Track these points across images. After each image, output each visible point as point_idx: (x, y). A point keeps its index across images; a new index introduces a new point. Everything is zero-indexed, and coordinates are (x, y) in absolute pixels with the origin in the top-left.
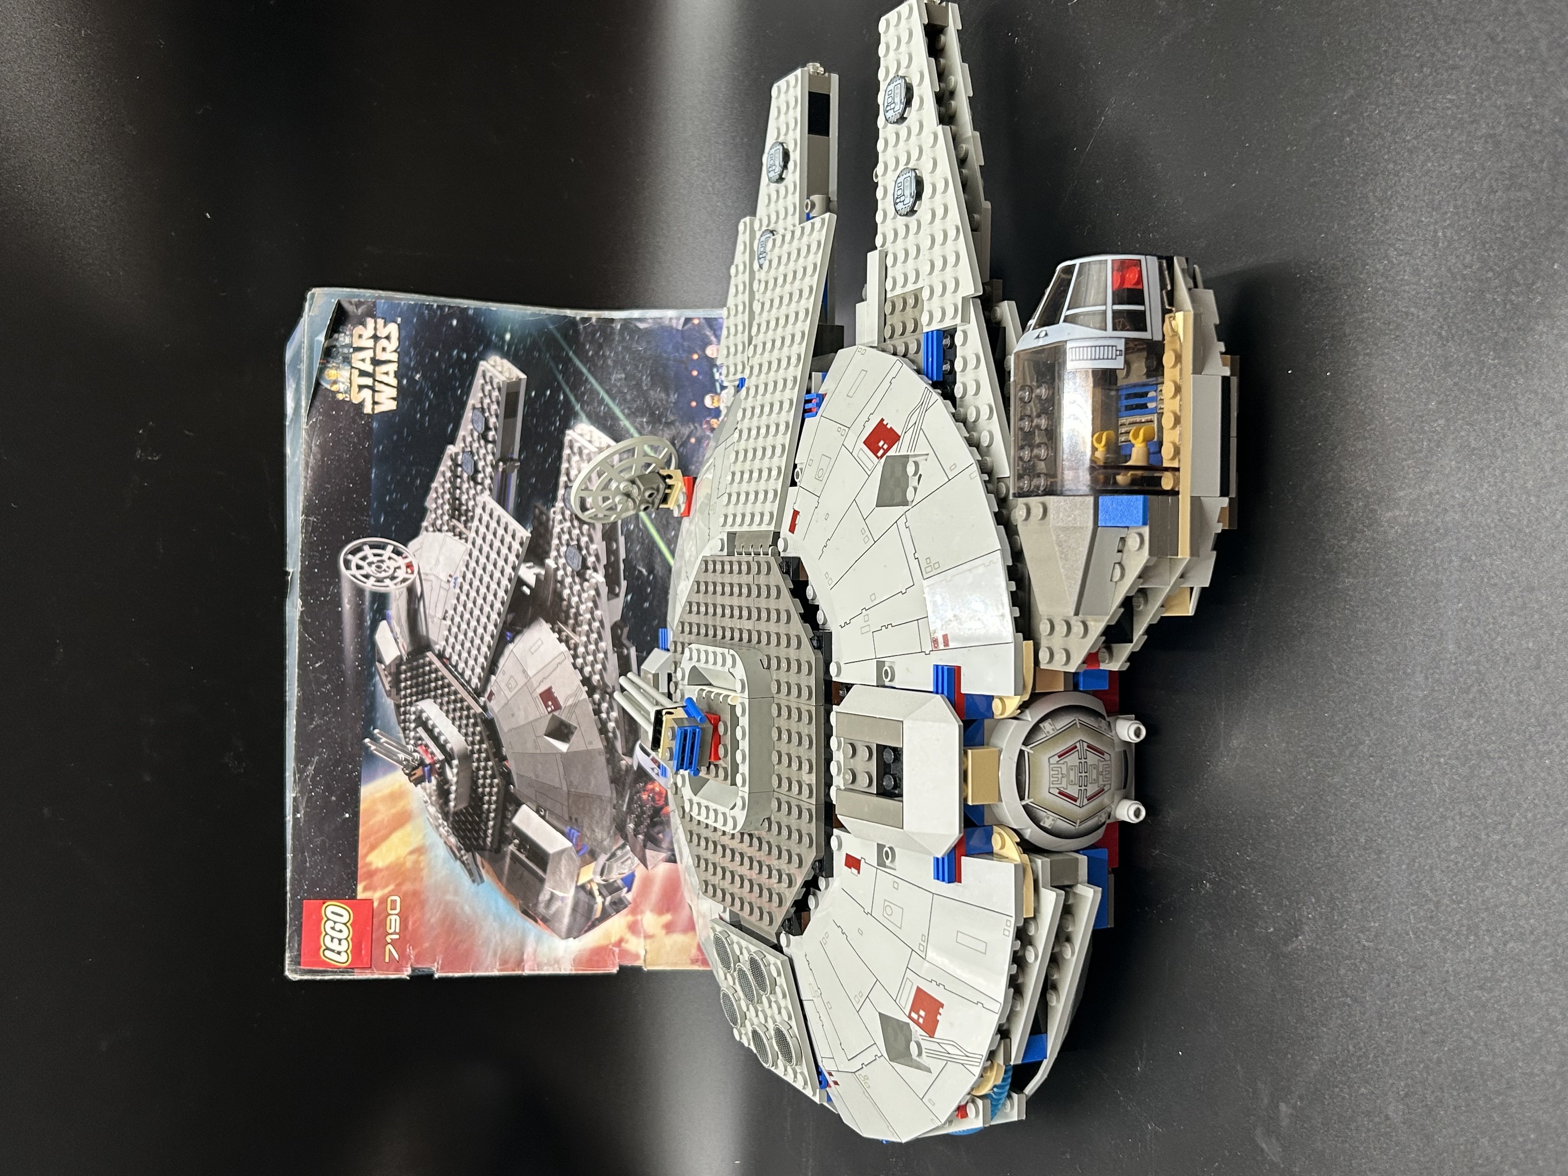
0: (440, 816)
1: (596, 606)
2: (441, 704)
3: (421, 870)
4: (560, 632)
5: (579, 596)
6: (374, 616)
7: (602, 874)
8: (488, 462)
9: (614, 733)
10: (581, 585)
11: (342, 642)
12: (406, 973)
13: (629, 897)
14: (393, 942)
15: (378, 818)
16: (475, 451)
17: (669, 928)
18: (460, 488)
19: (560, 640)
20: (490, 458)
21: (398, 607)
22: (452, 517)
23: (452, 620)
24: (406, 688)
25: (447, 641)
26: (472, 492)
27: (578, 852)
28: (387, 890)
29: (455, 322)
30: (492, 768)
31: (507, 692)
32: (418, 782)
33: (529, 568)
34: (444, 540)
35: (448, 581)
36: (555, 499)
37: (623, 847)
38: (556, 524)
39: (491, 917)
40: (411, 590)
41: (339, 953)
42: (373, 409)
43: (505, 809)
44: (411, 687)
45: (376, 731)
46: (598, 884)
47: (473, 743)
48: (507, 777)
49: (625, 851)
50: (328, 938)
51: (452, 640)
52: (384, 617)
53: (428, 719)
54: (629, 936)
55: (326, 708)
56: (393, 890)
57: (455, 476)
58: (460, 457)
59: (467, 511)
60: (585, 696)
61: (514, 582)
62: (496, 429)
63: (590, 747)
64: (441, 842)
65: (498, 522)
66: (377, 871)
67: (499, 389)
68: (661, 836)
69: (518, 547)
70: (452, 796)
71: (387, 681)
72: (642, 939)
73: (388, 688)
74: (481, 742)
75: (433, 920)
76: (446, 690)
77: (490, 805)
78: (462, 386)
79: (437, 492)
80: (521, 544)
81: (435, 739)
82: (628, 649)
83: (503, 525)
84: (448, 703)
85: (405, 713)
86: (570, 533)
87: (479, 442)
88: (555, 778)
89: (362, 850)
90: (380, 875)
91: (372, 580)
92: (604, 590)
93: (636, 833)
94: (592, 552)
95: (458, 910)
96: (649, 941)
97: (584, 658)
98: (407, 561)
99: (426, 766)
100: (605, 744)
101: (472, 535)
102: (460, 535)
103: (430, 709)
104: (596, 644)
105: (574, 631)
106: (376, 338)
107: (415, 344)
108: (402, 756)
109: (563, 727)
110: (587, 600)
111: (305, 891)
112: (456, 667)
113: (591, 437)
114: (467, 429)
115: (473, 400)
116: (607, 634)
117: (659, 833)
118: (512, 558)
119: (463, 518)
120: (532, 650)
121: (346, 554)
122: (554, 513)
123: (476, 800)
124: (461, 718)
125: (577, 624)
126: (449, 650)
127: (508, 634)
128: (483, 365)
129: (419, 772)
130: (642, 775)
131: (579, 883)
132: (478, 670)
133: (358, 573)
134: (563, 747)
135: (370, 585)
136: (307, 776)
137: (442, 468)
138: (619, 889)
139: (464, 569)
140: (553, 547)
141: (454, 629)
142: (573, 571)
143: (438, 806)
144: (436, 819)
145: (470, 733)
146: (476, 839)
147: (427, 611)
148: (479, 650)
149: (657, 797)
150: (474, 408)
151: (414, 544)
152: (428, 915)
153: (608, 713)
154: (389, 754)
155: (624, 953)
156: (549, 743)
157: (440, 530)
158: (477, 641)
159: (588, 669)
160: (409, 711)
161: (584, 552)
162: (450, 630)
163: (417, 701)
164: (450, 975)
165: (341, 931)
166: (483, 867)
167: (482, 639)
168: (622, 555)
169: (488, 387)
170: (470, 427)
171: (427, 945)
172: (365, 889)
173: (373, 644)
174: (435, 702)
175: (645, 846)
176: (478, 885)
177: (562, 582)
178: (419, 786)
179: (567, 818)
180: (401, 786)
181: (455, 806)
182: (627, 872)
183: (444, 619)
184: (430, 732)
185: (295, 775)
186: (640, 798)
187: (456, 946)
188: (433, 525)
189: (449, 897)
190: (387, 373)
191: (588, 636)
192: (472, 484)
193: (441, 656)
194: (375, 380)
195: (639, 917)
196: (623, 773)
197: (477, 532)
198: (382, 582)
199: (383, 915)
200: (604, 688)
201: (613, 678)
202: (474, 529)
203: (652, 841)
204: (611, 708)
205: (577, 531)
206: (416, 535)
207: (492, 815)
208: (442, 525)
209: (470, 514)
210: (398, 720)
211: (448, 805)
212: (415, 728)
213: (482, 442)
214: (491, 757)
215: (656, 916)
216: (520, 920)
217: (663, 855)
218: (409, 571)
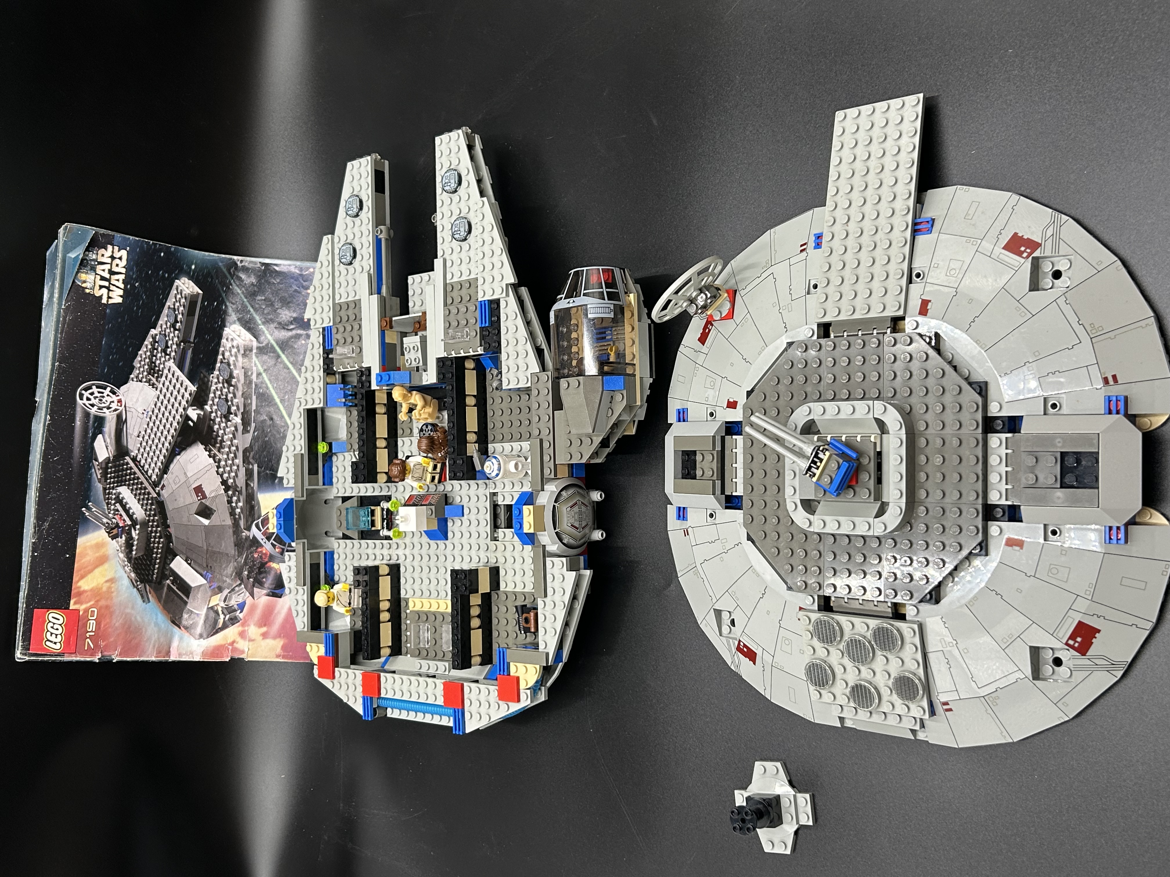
0: (126, 560)
1: (234, 437)
2: (132, 490)
3: (112, 592)
4: (210, 451)
5: (224, 430)
6: (94, 430)
7: (225, 601)
8: (175, 342)
9: (239, 515)
10: (226, 423)
11: (73, 445)
12: (98, 657)
13: (241, 616)
14: (91, 637)
15: (88, 558)
16: (167, 334)
17: (265, 635)
18: (156, 356)
19: (210, 456)
20: (176, 339)
21: (110, 427)
22: (149, 373)
23: (143, 438)
24: (111, 478)
25: (139, 450)
26: (163, 359)
27: (210, 587)
28: (89, 605)
29: (162, 254)
30: (160, 531)
31: (173, 485)
32: (113, 538)
33: (194, 410)
34: (143, 387)
35: (143, 413)
36: (214, 369)
37: (240, 584)
38: (213, 384)
39: (153, 625)
40: (119, 416)
41: (55, 643)
42: (108, 301)
43: (166, 558)
44: (114, 477)
45: (90, 504)
46: (222, 607)
47: (149, 516)
48: (169, 538)
49: (240, 588)
50: (49, 634)
51: (142, 450)
52: (101, 432)
53: (123, 498)
54: (239, 639)
55: (59, 486)
56: (93, 605)
57: (154, 348)
58: (157, 337)
59: (159, 370)
60: (222, 491)
61: (184, 418)
62: (181, 322)
63: (223, 523)
64: (125, 576)
65: (177, 380)
66: (85, 591)
67: (186, 298)
68: (264, 580)
69: (188, 396)
70: (134, 548)
71: (99, 472)
72: (247, 642)
73: (99, 477)
74: (154, 515)
75: (117, 624)
76: (136, 481)
77: (157, 554)
78: (163, 293)
79: (141, 357)
80: (190, 394)
81: (127, 511)
82: (253, 465)
83: (180, 382)
84: (136, 489)
85: (109, 494)
87: (170, 329)
88: (199, 540)
89: (76, 578)
90: (85, 595)
91: (96, 407)
92: (240, 428)
93: (249, 577)
94: (234, 403)
95: (133, 619)
96: (251, 643)
97: (224, 468)
98: (118, 398)
99: (120, 527)
100: (233, 522)
101: (161, 386)
102: (153, 385)
103: (124, 492)
104: (233, 460)
105: (219, 451)
106: (113, 258)
107: (137, 264)
108: (105, 520)
109: (207, 510)
110: (229, 433)
111: (36, 603)
112: (143, 467)
113: (240, 333)
114: (163, 320)
115: (169, 303)
116: (240, 454)
117: (263, 578)
118: (184, 403)
119: (156, 375)
120: (191, 461)
121: (81, 390)
122: (213, 377)
123: (148, 550)
124: (143, 499)
125: (221, 447)
126: (140, 456)
127: (177, 449)
128: (177, 282)
129: (115, 531)
130: (255, 542)
131: (210, 606)
132: (157, 470)
133: (87, 403)
134: (206, 522)
135: (94, 411)
136: (44, 529)
137: (146, 343)
138: (235, 611)
139: (154, 406)
140: (210, 398)
141: (144, 444)
142: (221, 415)
143: (125, 554)
144: (124, 561)
145: (148, 509)
146: (147, 576)
147: (128, 431)
148: (158, 457)
149: (264, 556)
150: (169, 308)
151: (124, 388)
152: (114, 621)
153: (236, 503)
154: (97, 518)
155: (235, 650)
156: (197, 518)
157: (141, 381)
158: (158, 452)
159: (226, 476)
160: (112, 492)
161: (230, 403)
162: (141, 444)
163: (117, 486)
164: (125, 659)
165: (57, 629)
166: (150, 594)
167: (161, 451)
168: (254, 407)
169: (179, 296)
170: (166, 319)
171: (112, 639)
172: (75, 603)
173: (93, 448)
174: (128, 488)
175: (254, 586)
176: (146, 604)
177: (214, 421)
178: (114, 540)
179: (205, 566)
180: (103, 539)
181: (135, 554)
182: (241, 600)
183: (138, 436)
184: (124, 506)
185: (35, 528)
186: (253, 556)
187: (130, 642)
188: (137, 377)
189: (128, 611)
190: (118, 280)
191: (228, 455)
192: (163, 354)
193: (134, 459)
194: (110, 284)
195: (246, 628)
196: (243, 541)
197: (163, 384)
198: (102, 410)
199: (86, 620)
200: (235, 488)
201: (241, 482)
202: (162, 382)
203: (259, 583)
204: (238, 500)
205: (226, 390)
206: (126, 383)
207: (158, 561)
208: (142, 378)
209: (161, 373)
210: (104, 497)
211: (132, 554)
212: (115, 504)
213: (172, 329)
214: (160, 525)
215: (257, 628)
216: (170, 627)
217: (265, 592)
218: (119, 404)
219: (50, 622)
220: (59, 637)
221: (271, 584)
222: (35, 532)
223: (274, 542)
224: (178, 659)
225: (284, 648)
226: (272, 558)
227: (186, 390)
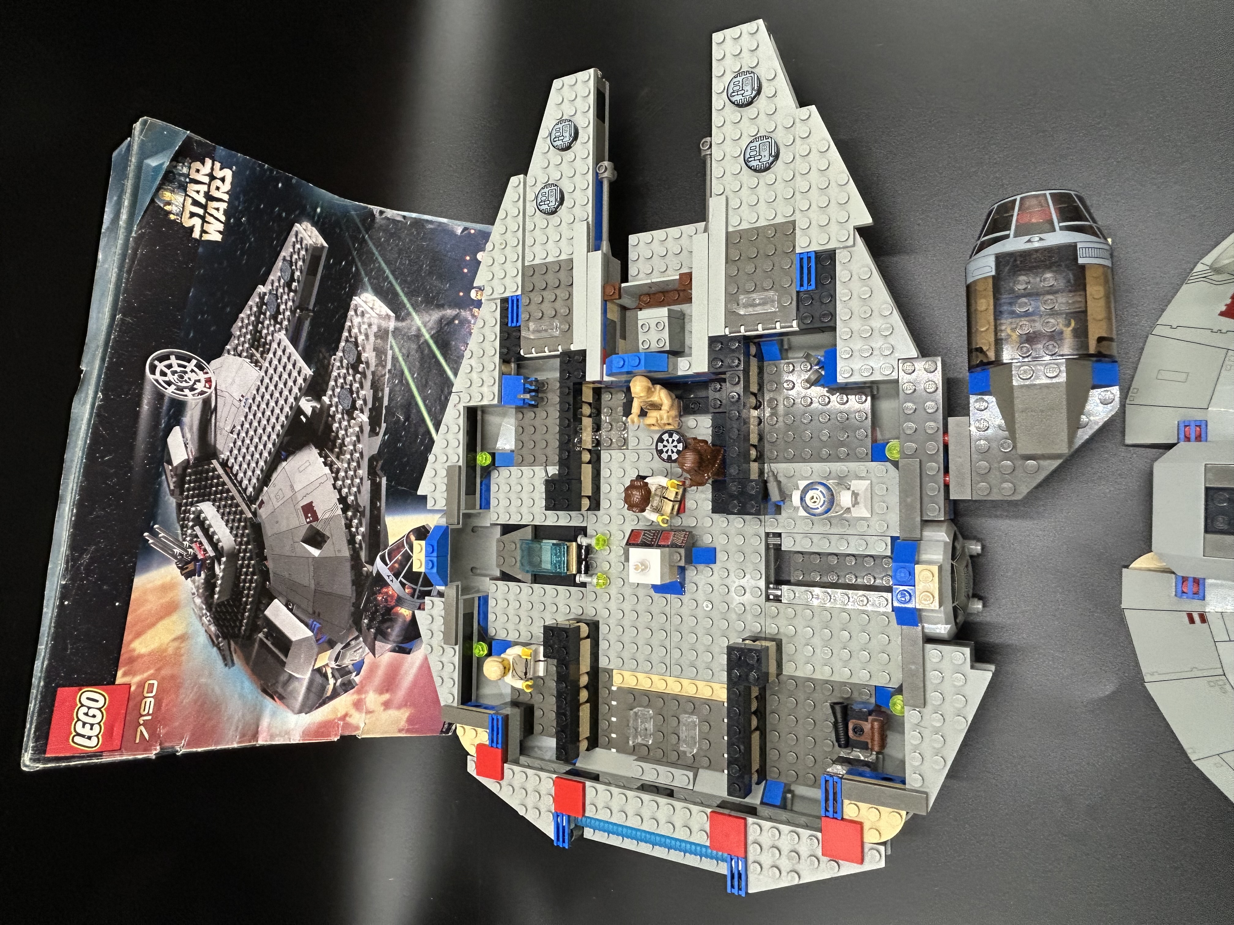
0: (204, 607)
1: (359, 440)
2: (219, 507)
3: (182, 655)
4: (326, 457)
5: (346, 430)
6: (169, 419)
7: (336, 660)
8: (288, 307)
9: (360, 544)
10: (349, 421)
11: (135, 440)
12: (154, 752)
13: (357, 679)
14: (145, 723)
15: (148, 607)
16: (279, 295)
17: (387, 705)
18: (262, 323)
19: (325, 464)
20: (290, 303)
21: (192, 416)
22: (252, 346)
23: (238, 434)
24: (189, 490)
25: (231, 452)
26: (272, 328)
27: (317, 641)
28: (145, 675)
29: (280, 186)
30: (254, 565)
31: (275, 502)
32: (188, 575)
33: (308, 401)
34: (241, 364)
35: (240, 400)
36: (336, 348)
37: (356, 638)
38: (334, 369)
39: (236, 696)
40: (206, 402)
41: (89, 738)
42: (201, 236)
43: (260, 602)
44: (194, 489)
45: (156, 526)
46: (332, 668)
47: (241, 544)
48: (265, 574)
49: (358, 641)
50: (80, 724)
51: (235, 452)
53: (205, 519)
54: (353, 711)
55: (109, 500)
56: (152, 675)
57: (260, 312)
58: (266, 297)
59: (265, 343)
60: (340, 512)
61: (294, 410)
62: (299, 282)
63: (338, 555)
64: (202, 631)
65: (289, 358)
66: (140, 656)
67: (306, 250)
68: (389, 630)
69: (302, 382)
70: (217, 589)
71: (172, 481)
72: (364, 715)
73: (172, 487)
74: (247, 543)
75: (186, 701)
76: (225, 495)
78: (279, 239)
79: (242, 322)
80: (305, 380)
81: (210, 538)
82: (380, 478)
83: (292, 361)
84: (225, 506)
85: (185, 512)
86: (345, 378)
87: (284, 289)
88: (306, 578)
89: (127, 637)
90: (141, 661)
91: (173, 387)
92: (367, 429)
93: (369, 627)
94: (360, 396)
95: (210, 691)
96: (368, 716)
97: (343, 481)
98: (207, 376)
99: (198, 561)
100: (352, 553)
101: (267, 364)
102: (256, 363)
103: (208, 510)
104: (355, 471)
105: (338, 458)
106: (212, 177)
107: (246, 193)
108: (177, 550)
109: (318, 536)
110: (352, 434)
111: (61, 678)
112: (236, 475)
113: (373, 305)
114: (275, 274)
115: (285, 253)
116: (365, 463)
117: (388, 628)
118: (296, 390)
119: (261, 349)
120: (301, 469)
121: (153, 360)
122: (335, 360)
123: (237, 593)
124: (233, 520)
125: (341, 453)
126: (232, 460)
127: (283, 453)
128: (297, 227)
129: (191, 567)
130: (379, 580)
131: (316, 667)
132: (254, 481)
133: (161, 379)
134: (315, 552)
135: (170, 391)
136: (81, 564)
137: (250, 303)
138: (350, 672)
139: (255, 392)
140: (330, 387)
141: (239, 443)
142: (343, 410)
143: (203, 598)
144: (201, 609)
145: (239, 535)
146: (233, 628)
147: (218, 423)
148: (257, 463)
149: (389, 599)
151: (215, 363)
152: (181, 697)
153: (357, 528)
154: (165, 547)
155: (347, 725)
156: (304, 547)
157: (240, 356)
159: (345, 491)
160: (190, 510)
161: (355, 395)
162: (235, 443)
163: (198, 502)
164: (194, 750)
165: (94, 716)
166: (235, 653)
167: (261, 454)
168: (386, 402)
169: (298, 246)
170: (279, 274)
171: (177, 724)
172: (125, 674)
173: (165, 446)
174: (213, 505)
175: (375, 639)
176: (229, 668)
177: (333, 417)
178: (189, 579)
179: (311, 611)
180: (172, 579)
181: (218, 598)
182: (357, 658)
183: (232, 432)
184: (205, 531)
185: (67, 563)
186: (376, 599)
187: (204, 725)
188: (235, 349)
189: (203, 680)
190: (217, 209)
191: (349, 464)
192: (272, 322)
194: (206, 212)
195: (363, 696)
196: (363, 578)
197: (270, 363)
198: (183, 391)
199: (138, 699)
200: (356, 508)
201: (365, 500)
202: (268, 360)
203: (382, 634)
204: (360, 524)
205: (351, 378)
206: (219, 355)
207: (249, 607)
208: (242, 351)
209: (268, 347)
210: (178, 517)
211: (212, 597)
212: (192, 527)
213: (286, 290)
214: (254, 557)
215: (377, 696)
216: (260, 698)
217: (389, 646)
218: (207, 386)
219: (82, 705)
220: (96, 728)
221: (398, 636)
222: (66, 569)
223: (403, 580)
224: (269, 743)
225: (410, 720)
226: (400, 601)
227: (299, 373)
